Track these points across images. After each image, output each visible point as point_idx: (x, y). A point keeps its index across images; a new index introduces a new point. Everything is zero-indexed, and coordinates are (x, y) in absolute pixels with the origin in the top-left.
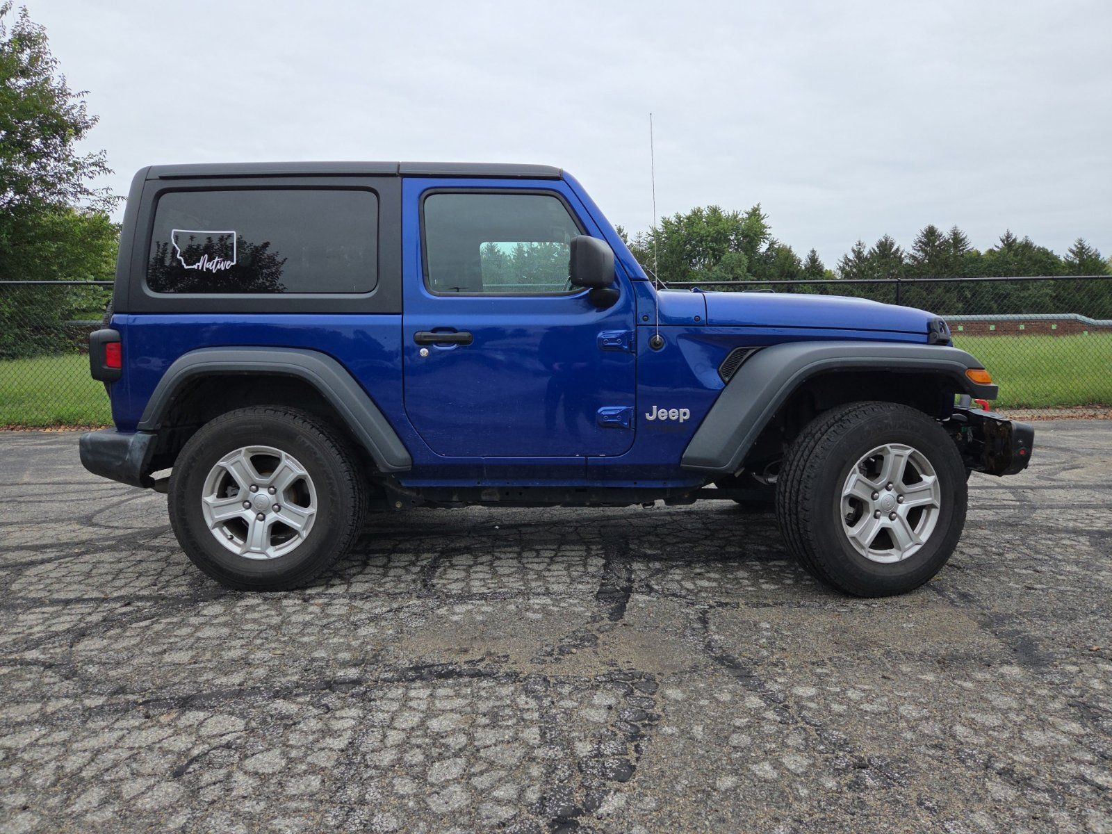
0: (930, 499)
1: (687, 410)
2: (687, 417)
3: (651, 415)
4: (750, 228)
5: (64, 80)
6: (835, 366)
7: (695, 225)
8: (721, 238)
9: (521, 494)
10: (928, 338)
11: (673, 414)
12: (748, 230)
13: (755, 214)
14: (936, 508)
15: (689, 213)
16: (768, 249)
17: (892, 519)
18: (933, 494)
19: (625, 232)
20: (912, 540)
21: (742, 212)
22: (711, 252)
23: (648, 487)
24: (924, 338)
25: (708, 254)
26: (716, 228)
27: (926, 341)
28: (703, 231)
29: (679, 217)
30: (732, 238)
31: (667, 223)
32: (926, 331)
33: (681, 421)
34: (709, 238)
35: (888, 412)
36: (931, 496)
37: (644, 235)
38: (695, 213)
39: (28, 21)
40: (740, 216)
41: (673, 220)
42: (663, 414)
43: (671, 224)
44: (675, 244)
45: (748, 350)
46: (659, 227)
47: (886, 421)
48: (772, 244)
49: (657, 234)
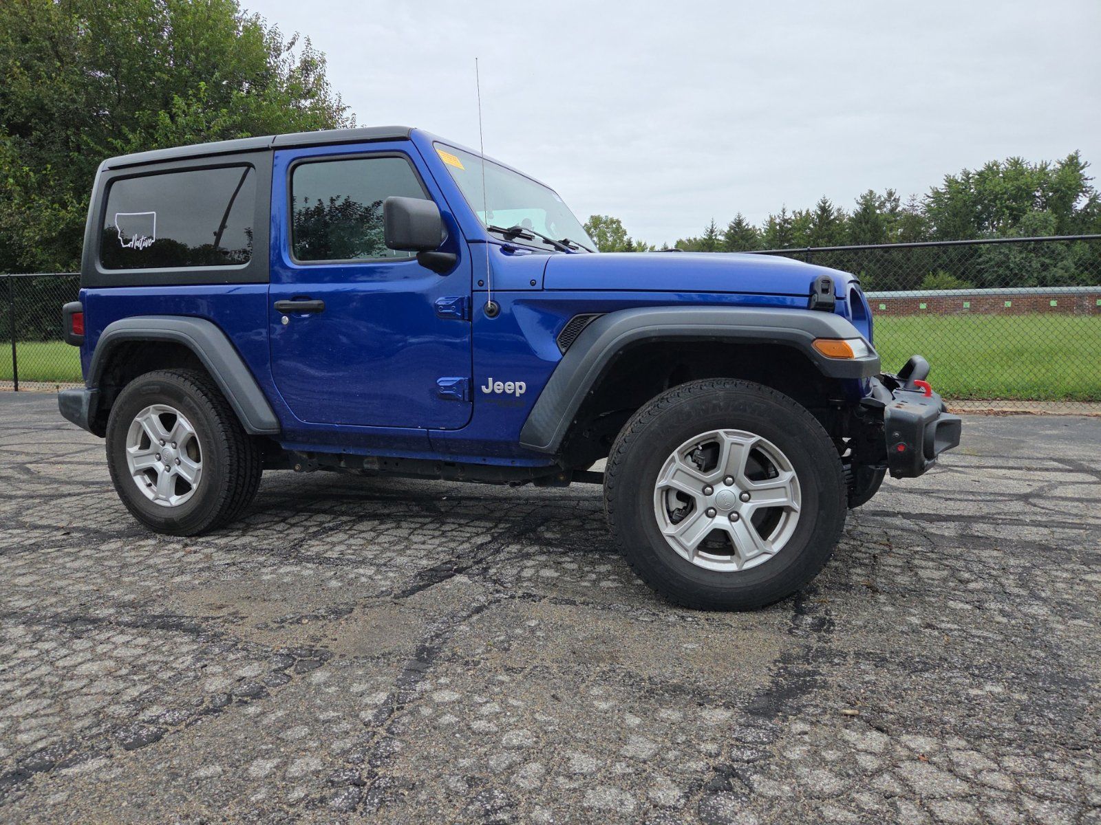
0: (785, 500)
1: (523, 384)
2: (523, 391)
3: (487, 387)
4: (1062, 181)
5: (340, 97)
6: (653, 334)
7: (987, 181)
8: (1023, 194)
9: (397, 464)
10: (810, 302)
11: (509, 387)
12: (1059, 183)
13: (1073, 164)
14: (795, 511)
15: (981, 168)
16: (1088, 206)
17: (731, 520)
18: (789, 494)
19: (896, 196)
20: (757, 548)
21: (1053, 163)
22: (1007, 212)
23: (496, 464)
24: (804, 301)
25: (1003, 214)
26: (1015, 183)
27: (805, 305)
28: (998, 188)
29: (966, 174)
30: (1038, 194)
31: (951, 182)
32: (808, 293)
33: (518, 395)
34: (1006, 196)
35: (718, 390)
36: (787, 496)
37: (921, 197)
38: (989, 168)
39: (311, 49)
40: (1049, 168)
41: (959, 177)
42: (499, 387)
43: (957, 182)
44: (959, 204)
45: (588, 317)
46: (941, 186)
47: (714, 402)
48: (1093, 200)
49: (937, 195)
